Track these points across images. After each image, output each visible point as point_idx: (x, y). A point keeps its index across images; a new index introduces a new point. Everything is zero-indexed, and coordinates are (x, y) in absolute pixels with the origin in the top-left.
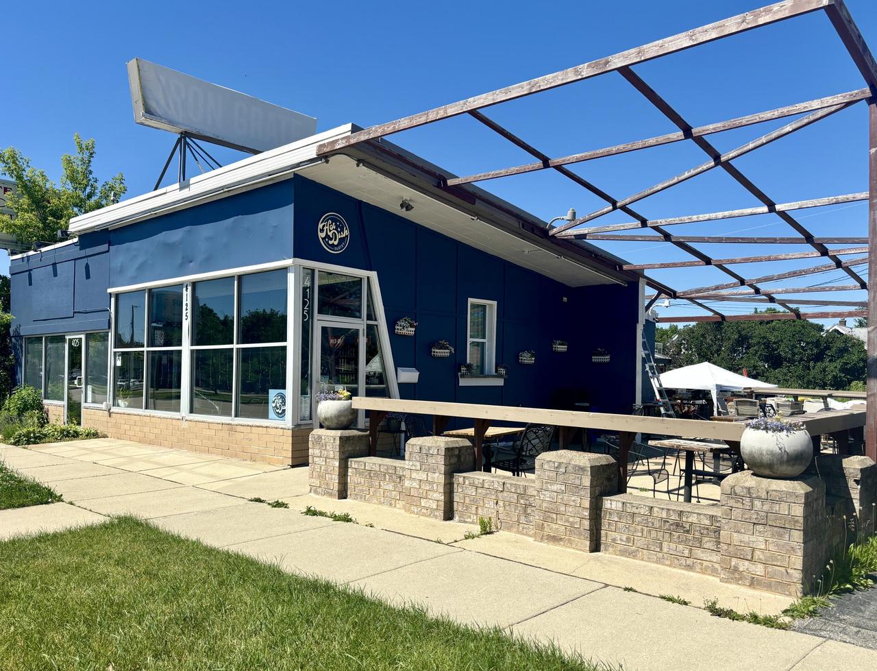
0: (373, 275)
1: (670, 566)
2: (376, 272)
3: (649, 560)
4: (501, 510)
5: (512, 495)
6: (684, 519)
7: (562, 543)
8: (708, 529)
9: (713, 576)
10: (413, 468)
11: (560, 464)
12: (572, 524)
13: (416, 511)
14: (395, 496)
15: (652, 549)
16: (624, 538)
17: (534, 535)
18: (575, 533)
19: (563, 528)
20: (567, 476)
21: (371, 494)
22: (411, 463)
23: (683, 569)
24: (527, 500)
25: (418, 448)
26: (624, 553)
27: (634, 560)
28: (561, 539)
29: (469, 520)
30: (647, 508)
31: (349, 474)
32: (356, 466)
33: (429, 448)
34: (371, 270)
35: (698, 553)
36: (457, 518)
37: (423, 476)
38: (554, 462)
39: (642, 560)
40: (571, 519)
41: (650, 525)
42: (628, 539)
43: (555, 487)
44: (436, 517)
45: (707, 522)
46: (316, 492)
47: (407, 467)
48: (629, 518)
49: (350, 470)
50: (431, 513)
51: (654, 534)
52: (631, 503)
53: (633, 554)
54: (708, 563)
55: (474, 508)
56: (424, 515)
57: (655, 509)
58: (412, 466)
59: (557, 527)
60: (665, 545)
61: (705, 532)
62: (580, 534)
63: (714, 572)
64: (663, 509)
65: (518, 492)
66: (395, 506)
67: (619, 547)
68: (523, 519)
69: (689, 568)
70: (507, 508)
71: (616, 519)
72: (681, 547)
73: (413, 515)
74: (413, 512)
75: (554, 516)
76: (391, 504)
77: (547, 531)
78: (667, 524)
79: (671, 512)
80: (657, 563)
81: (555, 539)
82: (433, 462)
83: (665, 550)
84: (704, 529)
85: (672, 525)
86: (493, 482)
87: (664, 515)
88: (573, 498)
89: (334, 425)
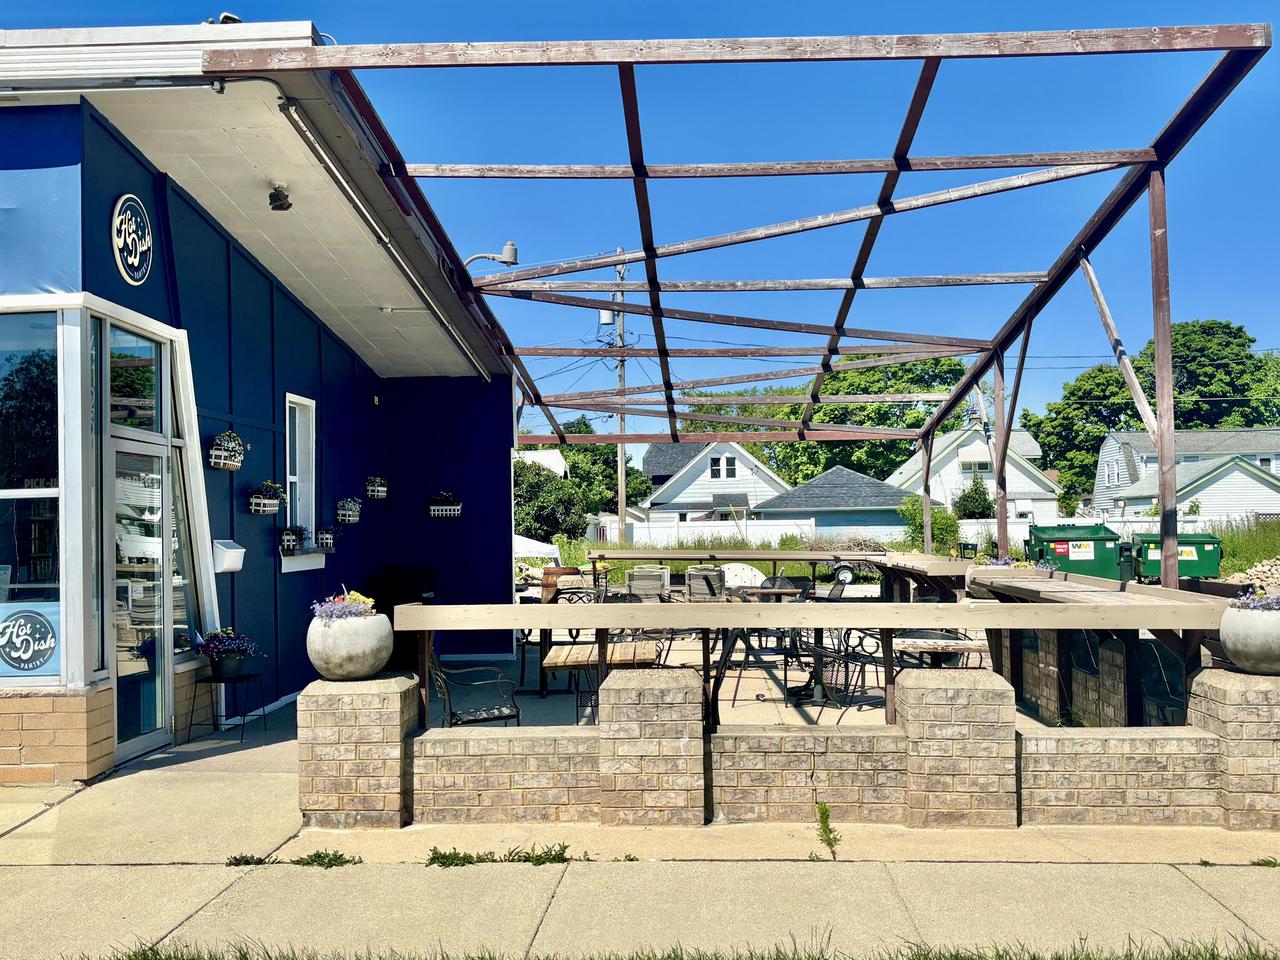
0: (180, 337)
1: (1139, 823)
2: (185, 332)
3: (1105, 821)
4: (822, 786)
5: (844, 756)
6: (1158, 750)
7: (965, 822)
8: (1194, 759)
9: (1205, 825)
10: (622, 735)
11: (958, 692)
12: (984, 788)
13: (631, 818)
14: (557, 797)
15: (1110, 803)
16: (1063, 794)
17: (907, 820)
18: (988, 802)
19: (968, 796)
20: (972, 710)
21: (487, 802)
22: (615, 727)
23: (1158, 824)
24: (876, 761)
25: (634, 695)
26: (1063, 818)
27: (1081, 827)
28: (963, 816)
29: (750, 815)
30: (1099, 743)
31: (416, 770)
32: (439, 751)
33: (663, 693)
34: (178, 326)
35: (1183, 796)
36: (720, 816)
37: (652, 748)
38: (946, 690)
39: (1094, 823)
40: (982, 780)
41: (1105, 767)
42: (1069, 797)
43: (949, 732)
44: (685, 822)
45: (1193, 750)
46: (326, 822)
47: (603, 735)
48: (1068, 762)
49: (416, 762)
50: (675, 816)
51: (1111, 781)
52: (1073, 739)
53: (1078, 818)
54: (1197, 810)
55: (761, 792)
56: (654, 822)
57: (1112, 742)
58: (618, 731)
59: (957, 795)
60: (1130, 794)
61: (1191, 764)
62: (998, 801)
63: (1207, 819)
64: (1124, 740)
65: (859, 749)
66: (557, 819)
67: (1054, 811)
68: (869, 796)
69: (1169, 820)
70: (836, 781)
71: (1047, 768)
72: (1155, 792)
73: (626, 828)
74: (626, 822)
75: (949, 779)
76: (545, 817)
77: (935, 805)
78: (1132, 762)
79: (1138, 744)
80: (1119, 824)
81: (952, 818)
82: (675, 717)
83: (1130, 801)
84: (1189, 759)
85: (1139, 762)
86: (803, 739)
87: (1126, 749)
88: (984, 745)
89: (364, 669)
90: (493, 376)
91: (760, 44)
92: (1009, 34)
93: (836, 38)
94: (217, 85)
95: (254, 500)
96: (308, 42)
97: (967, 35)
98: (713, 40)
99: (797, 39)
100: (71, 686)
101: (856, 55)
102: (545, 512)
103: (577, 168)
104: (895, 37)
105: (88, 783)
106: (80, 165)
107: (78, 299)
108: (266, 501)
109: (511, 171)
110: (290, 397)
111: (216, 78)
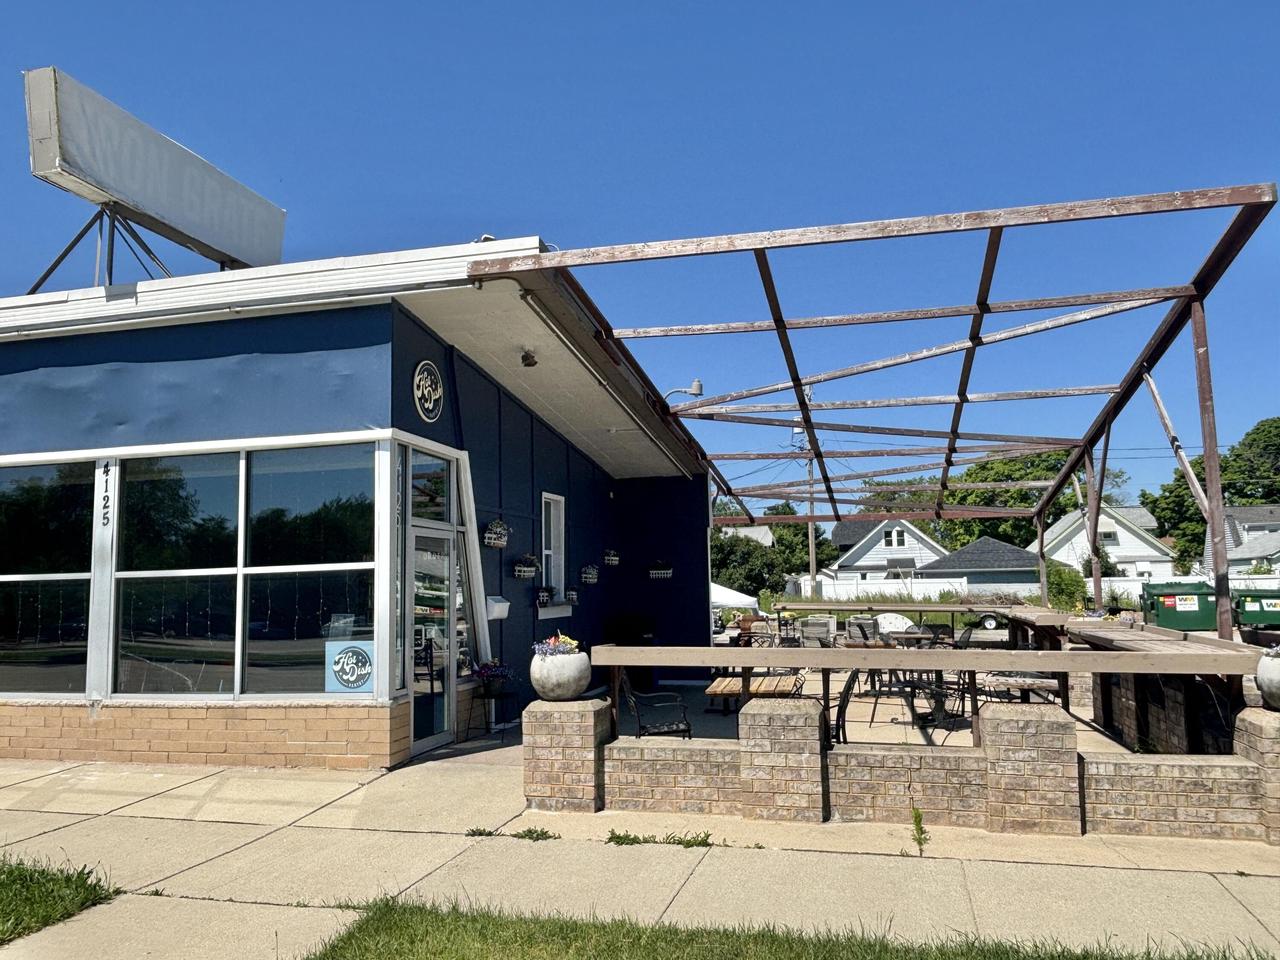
0: (464, 456)
1: (1190, 836)
2: (467, 452)
3: (1160, 833)
4: (918, 796)
5: (935, 772)
6: (1204, 775)
7: (1037, 829)
8: (1237, 784)
9: (1249, 840)
10: (757, 749)
11: (1027, 723)
12: (1052, 802)
13: (765, 814)
14: (709, 795)
15: (1163, 818)
16: (1121, 809)
17: (989, 826)
18: (1057, 814)
19: (1038, 808)
20: (1040, 737)
21: (658, 797)
22: (752, 743)
23: (1206, 838)
24: (961, 776)
25: (766, 719)
26: (1123, 829)
27: (1138, 837)
28: (1035, 824)
29: (859, 816)
30: (1152, 768)
31: (606, 770)
32: (623, 756)
33: (788, 718)
34: (462, 449)
35: (1228, 815)
36: (837, 816)
37: (780, 761)
38: (1017, 722)
39: (1150, 835)
40: (1050, 795)
41: (1157, 788)
42: (1127, 812)
43: (1021, 755)
44: (808, 820)
45: (1236, 776)
46: (542, 806)
47: (743, 749)
48: (1125, 783)
49: (607, 763)
50: (799, 814)
51: (1163, 800)
52: (1128, 764)
53: (1135, 830)
54: (1242, 827)
55: (868, 798)
56: (782, 818)
57: (1163, 768)
58: (755, 745)
59: (1030, 808)
60: (1181, 811)
61: (1234, 788)
62: (1065, 814)
63: (1250, 835)
64: (1173, 766)
65: (948, 767)
66: (711, 812)
67: (1115, 823)
68: (956, 805)
69: (1217, 835)
70: (929, 792)
71: (1107, 787)
72: (1203, 811)
73: (760, 821)
74: (762, 817)
75: (1022, 794)
76: (701, 810)
77: (1010, 816)
78: (1182, 786)
79: (1186, 770)
80: (1172, 836)
81: (1026, 826)
82: (797, 737)
83: (1181, 817)
84: (1232, 784)
85: (1188, 784)
86: (901, 757)
87: (1176, 773)
88: (1051, 767)
89: (569, 694)
90: (694, 475)
91: (858, 227)
92: (1056, 205)
93: (917, 219)
94: (477, 284)
95: (517, 568)
96: (537, 252)
97: (1022, 208)
98: (823, 228)
99: (886, 221)
100: (380, 700)
101: (932, 230)
102: (754, 573)
103: (734, 325)
104: (964, 214)
105: (391, 769)
106: (390, 344)
107: (387, 433)
108: (526, 569)
109: (686, 330)
110: (545, 495)
111: (476, 279)
